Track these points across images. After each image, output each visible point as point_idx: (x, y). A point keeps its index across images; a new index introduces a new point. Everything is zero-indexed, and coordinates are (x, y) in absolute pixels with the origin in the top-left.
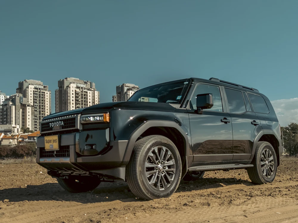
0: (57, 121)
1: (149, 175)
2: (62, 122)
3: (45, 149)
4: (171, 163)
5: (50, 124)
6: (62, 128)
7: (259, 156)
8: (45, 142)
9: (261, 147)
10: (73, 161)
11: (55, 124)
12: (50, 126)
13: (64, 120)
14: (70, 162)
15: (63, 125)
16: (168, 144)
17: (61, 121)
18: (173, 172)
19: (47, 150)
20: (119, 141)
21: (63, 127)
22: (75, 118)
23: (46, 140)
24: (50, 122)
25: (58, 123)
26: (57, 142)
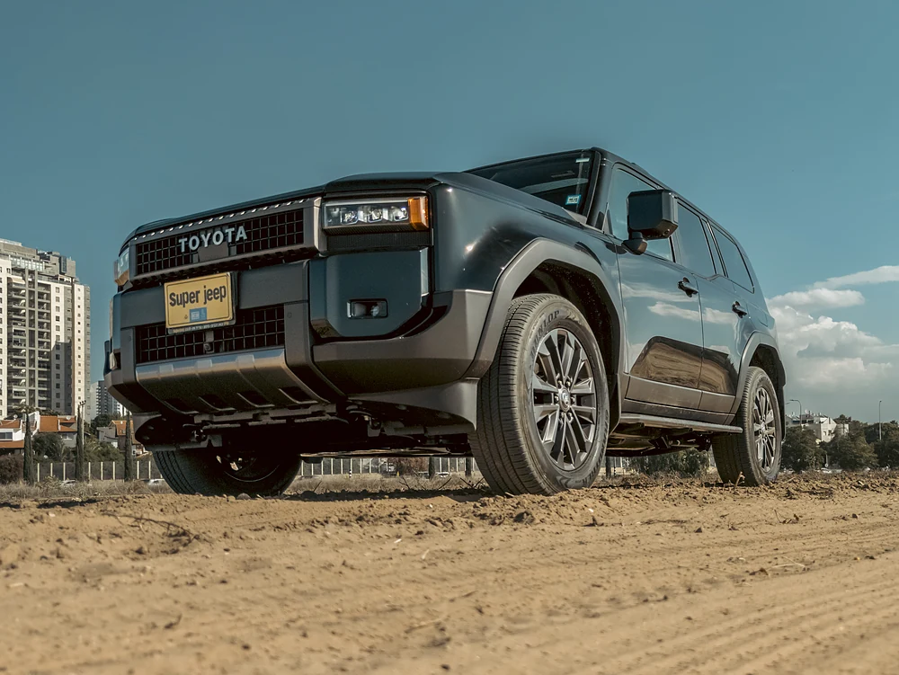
0: (214, 228)
1: (541, 415)
2: (241, 228)
3: (168, 326)
4: (587, 387)
5: (182, 241)
6: (239, 252)
7: (750, 407)
8: (168, 301)
9: (754, 381)
10: (301, 358)
11: (206, 241)
12: (183, 250)
13: (247, 224)
14: (284, 365)
15: (245, 238)
16: (580, 326)
17: (235, 225)
18: (591, 418)
19: (176, 331)
20: (467, 290)
21: (241, 247)
22: (299, 213)
23: (173, 294)
24: (180, 236)
25: (218, 236)
26: (224, 296)
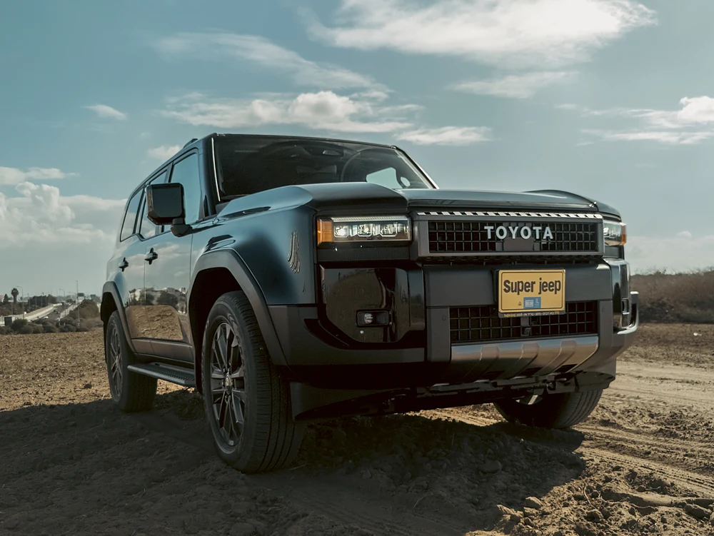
0: (525, 223)
3: (500, 310)
6: (545, 248)
8: (501, 287)
11: (514, 233)
15: (552, 238)
17: (544, 224)
24: (484, 223)
26: (559, 290)
